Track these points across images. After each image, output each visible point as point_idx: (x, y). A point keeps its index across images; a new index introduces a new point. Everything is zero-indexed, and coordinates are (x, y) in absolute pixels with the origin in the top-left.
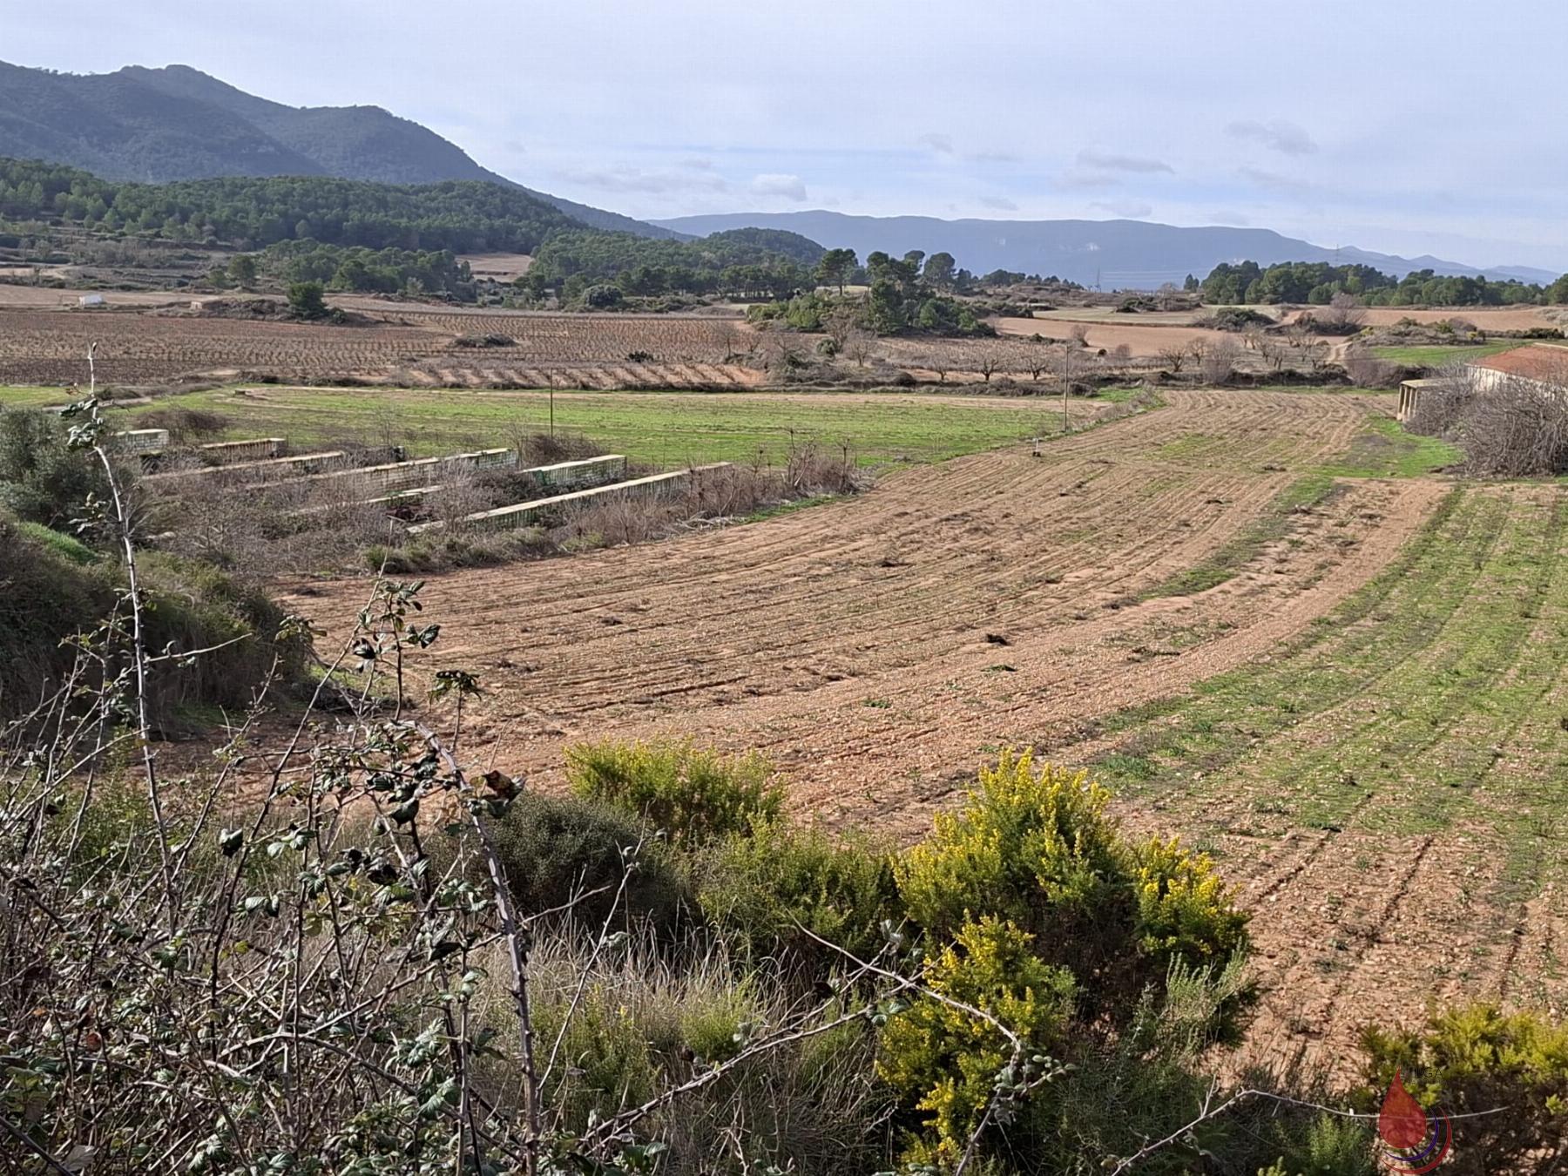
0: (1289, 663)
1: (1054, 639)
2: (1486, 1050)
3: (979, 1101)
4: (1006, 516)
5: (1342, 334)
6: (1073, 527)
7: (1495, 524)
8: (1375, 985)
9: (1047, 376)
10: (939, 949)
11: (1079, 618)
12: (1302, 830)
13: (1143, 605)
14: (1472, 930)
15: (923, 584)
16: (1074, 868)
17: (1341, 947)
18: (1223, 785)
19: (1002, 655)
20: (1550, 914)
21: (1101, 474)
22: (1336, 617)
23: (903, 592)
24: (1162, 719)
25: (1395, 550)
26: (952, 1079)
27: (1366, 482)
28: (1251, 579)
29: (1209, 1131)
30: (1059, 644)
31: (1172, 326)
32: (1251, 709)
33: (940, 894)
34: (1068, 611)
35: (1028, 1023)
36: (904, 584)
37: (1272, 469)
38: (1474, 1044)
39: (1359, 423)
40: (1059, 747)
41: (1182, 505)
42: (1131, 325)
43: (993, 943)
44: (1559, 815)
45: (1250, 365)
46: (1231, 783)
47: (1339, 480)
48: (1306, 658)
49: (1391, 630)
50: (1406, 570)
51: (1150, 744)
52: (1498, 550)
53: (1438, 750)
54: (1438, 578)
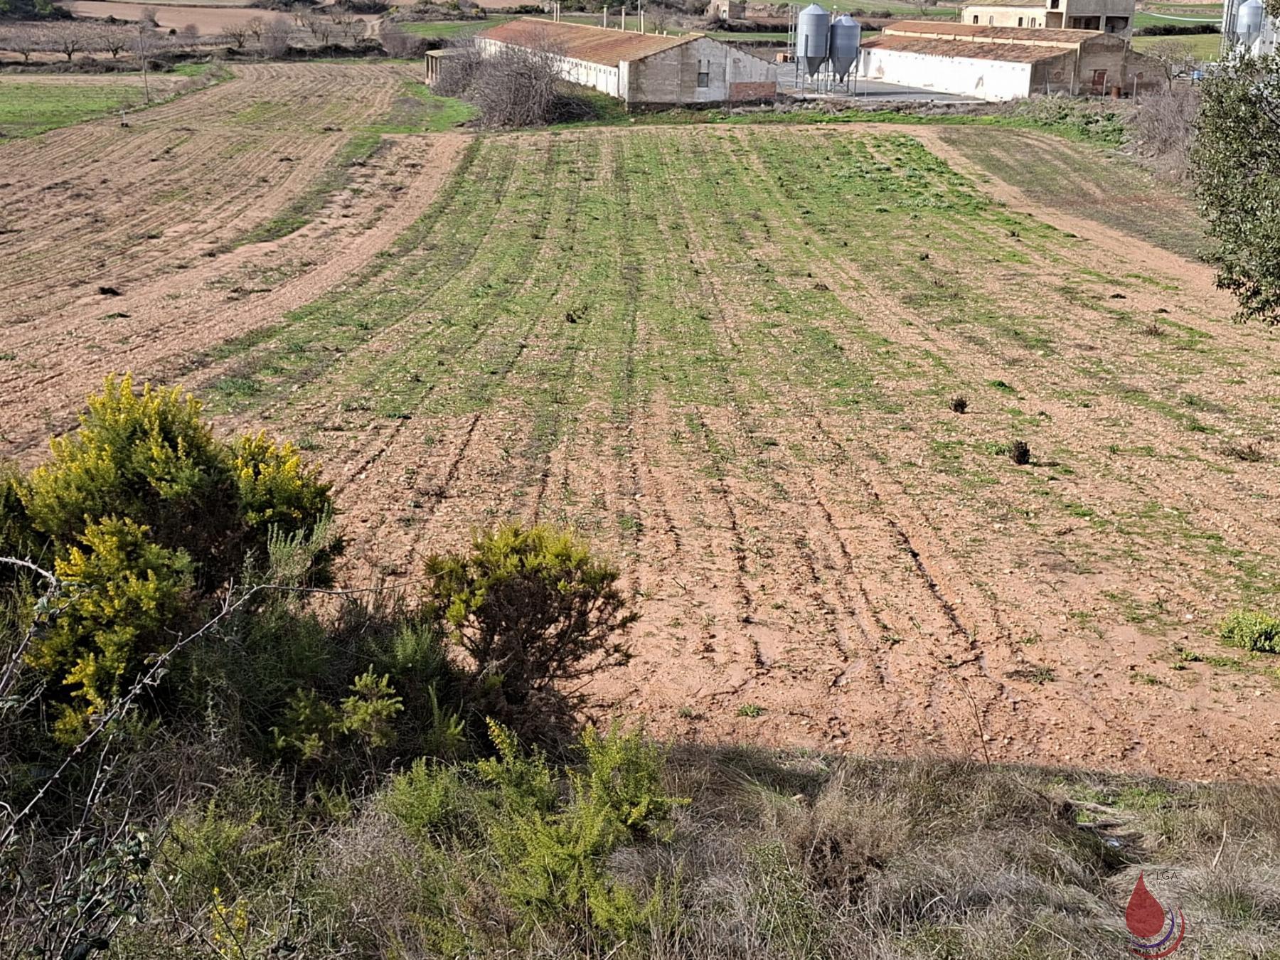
0: (361, 290)
1: (162, 286)
2: (515, 559)
3: (118, 668)
4: (104, 182)
5: (375, 13)
6: (166, 188)
7: (508, 166)
8: (445, 530)
9: (125, 54)
10: (67, 550)
11: (181, 267)
12: (382, 421)
13: (236, 251)
14: (512, 478)
15: (34, 247)
16: (181, 468)
17: (417, 506)
18: (317, 393)
19: (115, 304)
20: (565, 459)
21: (186, 140)
22: (394, 250)
23: (15, 256)
24: (262, 346)
25: (435, 192)
26: (92, 654)
27: (407, 138)
28: (324, 223)
29: (315, 657)
30: (165, 291)
31: (231, 7)
32: (334, 330)
33: (63, 505)
34: (171, 261)
35: (152, 599)
36: (16, 249)
37: (330, 129)
38: (506, 556)
39: (396, 88)
40: (175, 377)
41: (259, 165)
42: (195, 6)
43: (114, 539)
44: (569, 386)
45: (302, 40)
46: (323, 391)
47: (385, 136)
48: (374, 284)
49: (437, 256)
50: (444, 208)
51: (254, 366)
52: (511, 186)
53: (480, 347)
54: (469, 212)
